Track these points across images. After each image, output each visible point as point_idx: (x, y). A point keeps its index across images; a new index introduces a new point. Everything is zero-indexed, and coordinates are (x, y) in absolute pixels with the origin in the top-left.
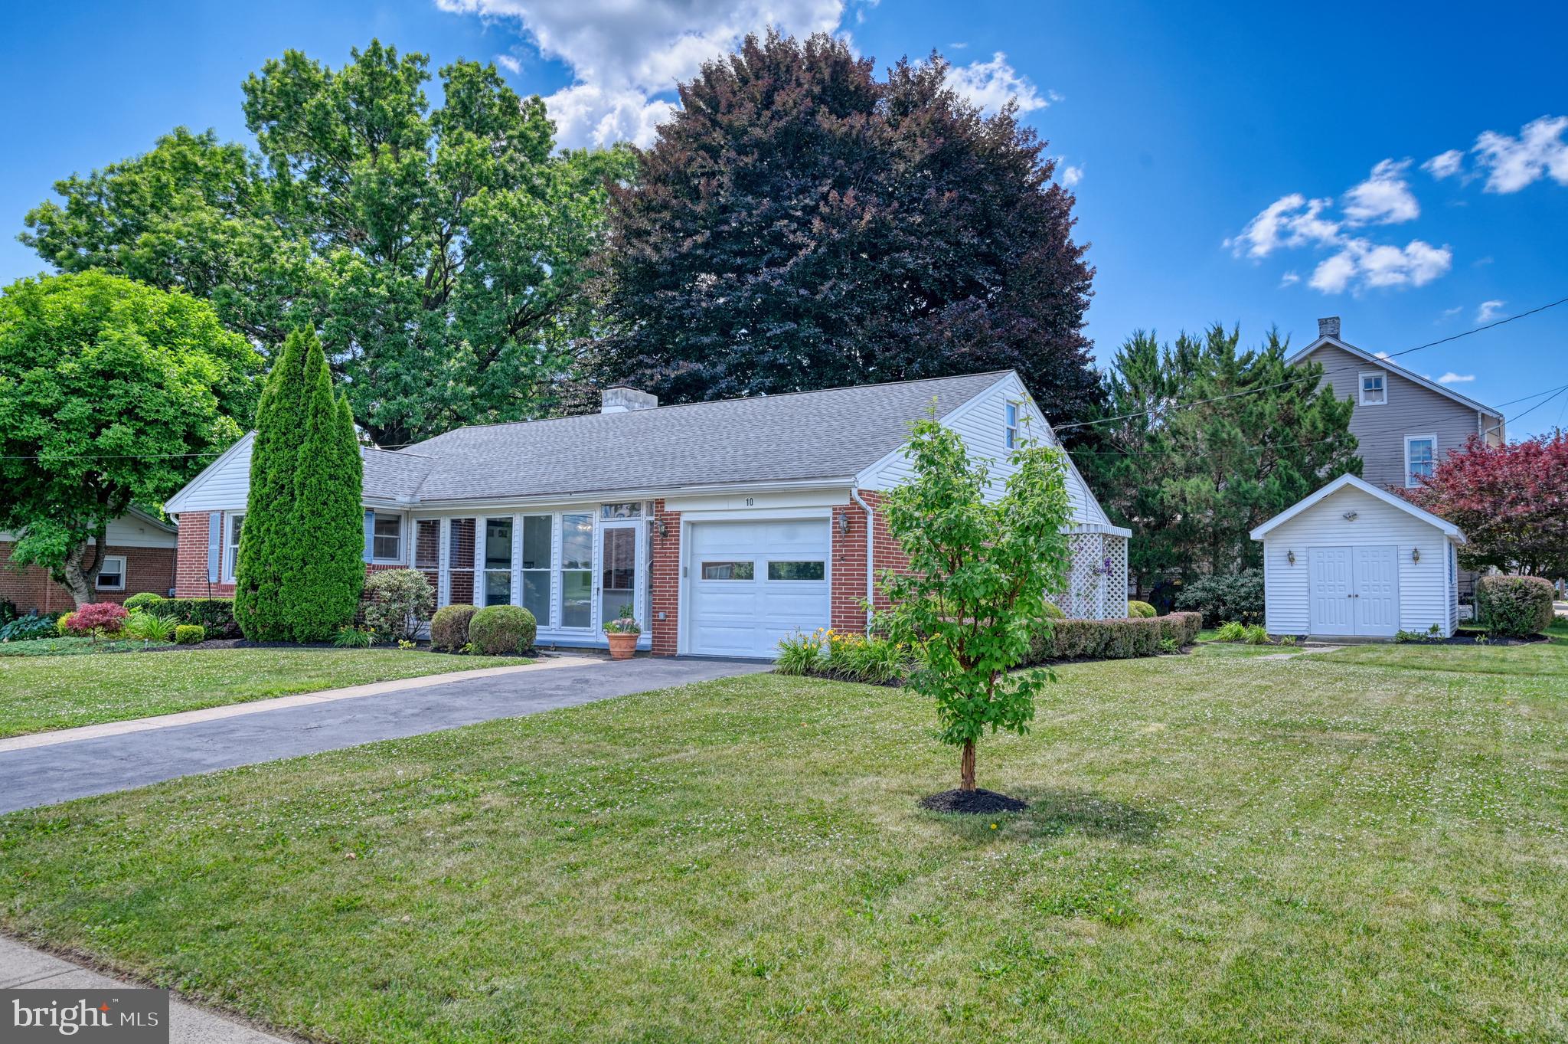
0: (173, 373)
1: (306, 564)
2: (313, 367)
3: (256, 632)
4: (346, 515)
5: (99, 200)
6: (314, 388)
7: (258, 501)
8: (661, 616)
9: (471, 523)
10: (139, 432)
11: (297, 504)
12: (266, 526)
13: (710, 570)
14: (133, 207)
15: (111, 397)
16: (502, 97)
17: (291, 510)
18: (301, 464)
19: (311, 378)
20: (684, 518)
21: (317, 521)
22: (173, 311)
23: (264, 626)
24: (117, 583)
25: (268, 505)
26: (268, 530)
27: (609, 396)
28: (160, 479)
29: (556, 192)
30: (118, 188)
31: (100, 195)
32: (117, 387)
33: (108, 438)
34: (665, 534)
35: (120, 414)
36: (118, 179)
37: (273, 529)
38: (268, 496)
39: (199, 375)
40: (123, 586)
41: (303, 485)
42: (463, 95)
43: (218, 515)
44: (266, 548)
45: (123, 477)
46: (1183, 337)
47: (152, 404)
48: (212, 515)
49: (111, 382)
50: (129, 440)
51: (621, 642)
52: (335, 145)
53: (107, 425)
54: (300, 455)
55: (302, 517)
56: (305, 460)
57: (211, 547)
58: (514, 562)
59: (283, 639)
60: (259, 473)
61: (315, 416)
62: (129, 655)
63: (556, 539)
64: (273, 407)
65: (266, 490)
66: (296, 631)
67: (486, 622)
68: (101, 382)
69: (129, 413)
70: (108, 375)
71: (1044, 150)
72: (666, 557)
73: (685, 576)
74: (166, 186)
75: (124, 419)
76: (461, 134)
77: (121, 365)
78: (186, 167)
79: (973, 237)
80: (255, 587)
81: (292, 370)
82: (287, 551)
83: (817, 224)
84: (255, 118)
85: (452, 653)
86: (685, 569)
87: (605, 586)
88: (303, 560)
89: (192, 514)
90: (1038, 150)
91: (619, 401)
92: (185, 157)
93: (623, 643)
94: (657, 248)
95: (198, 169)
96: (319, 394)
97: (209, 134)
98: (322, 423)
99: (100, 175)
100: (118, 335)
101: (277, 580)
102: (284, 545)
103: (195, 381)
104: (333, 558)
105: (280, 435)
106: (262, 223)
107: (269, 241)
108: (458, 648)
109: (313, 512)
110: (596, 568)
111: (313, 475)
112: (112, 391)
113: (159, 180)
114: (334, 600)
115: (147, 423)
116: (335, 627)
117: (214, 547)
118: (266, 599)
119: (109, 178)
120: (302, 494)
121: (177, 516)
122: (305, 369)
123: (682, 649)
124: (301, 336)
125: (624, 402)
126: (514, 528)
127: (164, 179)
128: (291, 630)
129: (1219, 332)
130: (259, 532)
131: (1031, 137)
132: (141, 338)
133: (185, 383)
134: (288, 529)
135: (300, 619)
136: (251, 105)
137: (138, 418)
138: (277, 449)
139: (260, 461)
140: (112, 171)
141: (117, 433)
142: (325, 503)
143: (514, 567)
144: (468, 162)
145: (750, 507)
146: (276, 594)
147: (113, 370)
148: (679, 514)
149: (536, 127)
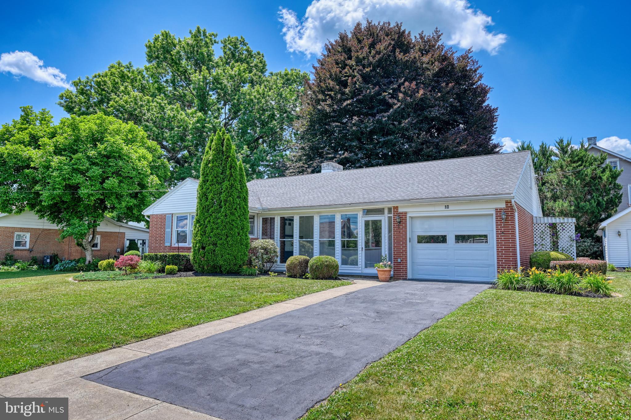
0: (134, 156)
1: (228, 237)
2: (228, 147)
3: (203, 268)
4: (244, 215)
5: (91, 89)
6: (229, 156)
7: (203, 208)
8: (399, 260)
9: (272, 219)
10: (121, 182)
11: (222, 210)
12: (207, 220)
13: (422, 240)
14: (105, 91)
15: (109, 166)
16: (247, 50)
17: (219, 212)
18: (225, 191)
19: (227, 152)
20: (408, 215)
21: (233, 217)
22: (131, 131)
23: (207, 266)
24: (97, 247)
25: (208, 210)
26: (209, 221)
27: (325, 165)
28: (128, 202)
29: (277, 86)
30: (98, 84)
31: (91, 86)
32: (112, 162)
33: (108, 184)
34: (400, 222)
35: (113, 173)
36: (99, 80)
37: (212, 221)
38: (208, 206)
39: (145, 158)
40: (99, 248)
41: (226, 201)
42: (232, 50)
43: (171, 215)
44: (208, 230)
45: (112, 201)
46: (543, 144)
47: (127, 169)
48: (167, 215)
49: (110, 160)
50: (116, 184)
51: (386, 273)
52: (181, 69)
53: (108, 178)
54: (224, 187)
55: (226, 216)
56: (227, 189)
57: (167, 230)
58: (294, 236)
59: (216, 272)
60: (203, 196)
61: (230, 169)
62: (147, 280)
63: (338, 225)
64: (210, 165)
65: (208, 203)
66: (223, 269)
67: (319, 264)
68: (105, 160)
69: (117, 173)
70: (108, 157)
71: (480, 69)
72: (400, 233)
73: (410, 242)
74: (117, 83)
75: (114, 176)
76: (233, 64)
77: (114, 152)
78: (123, 77)
79: (457, 103)
80: (203, 248)
81: (218, 149)
82: (219, 231)
83: (401, 96)
84: (150, 58)
85: (299, 278)
86: (410, 238)
87: (366, 247)
88: (227, 235)
89: (157, 215)
90: (478, 69)
91: (330, 168)
92: (123, 72)
93: (387, 273)
94: (329, 106)
95: (128, 77)
96: (232, 159)
97: (130, 64)
98: (234, 172)
99: (91, 78)
100: (113, 140)
101: (215, 244)
102: (217, 228)
103: (143, 160)
104: (239, 234)
105: (214, 178)
106: (160, 97)
107: (163, 105)
108: (302, 276)
109: (231, 213)
110: (361, 238)
111: (230, 196)
112: (111, 164)
113: (114, 81)
114: (240, 254)
115: (124, 178)
116: (240, 266)
117: (168, 230)
118: (209, 253)
119: (95, 79)
120: (225, 205)
121: (149, 217)
122: (224, 148)
123: (409, 276)
124: (221, 134)
125: (332, 168)
126: (295, 221)
127: (116, 81)
128: (220, 268)
129: (562, 141)
130: (205, 222)
131: (475, 64)
132: (121, 141)
133: (139, 160)
134: (219, 221)
135: (225, 263)
136: (150, 52)
137: (120, 175)
138: (212, 185)
139: (204, 190)
140: (95, 77)
141: (112, 182)
142: (235, 209)
143: (295, 238)
144: (239, 74)
145: (447, 209)
146: (214, 251)
147: (110, 155)
148: (406, 213)
149: (261, 62)
